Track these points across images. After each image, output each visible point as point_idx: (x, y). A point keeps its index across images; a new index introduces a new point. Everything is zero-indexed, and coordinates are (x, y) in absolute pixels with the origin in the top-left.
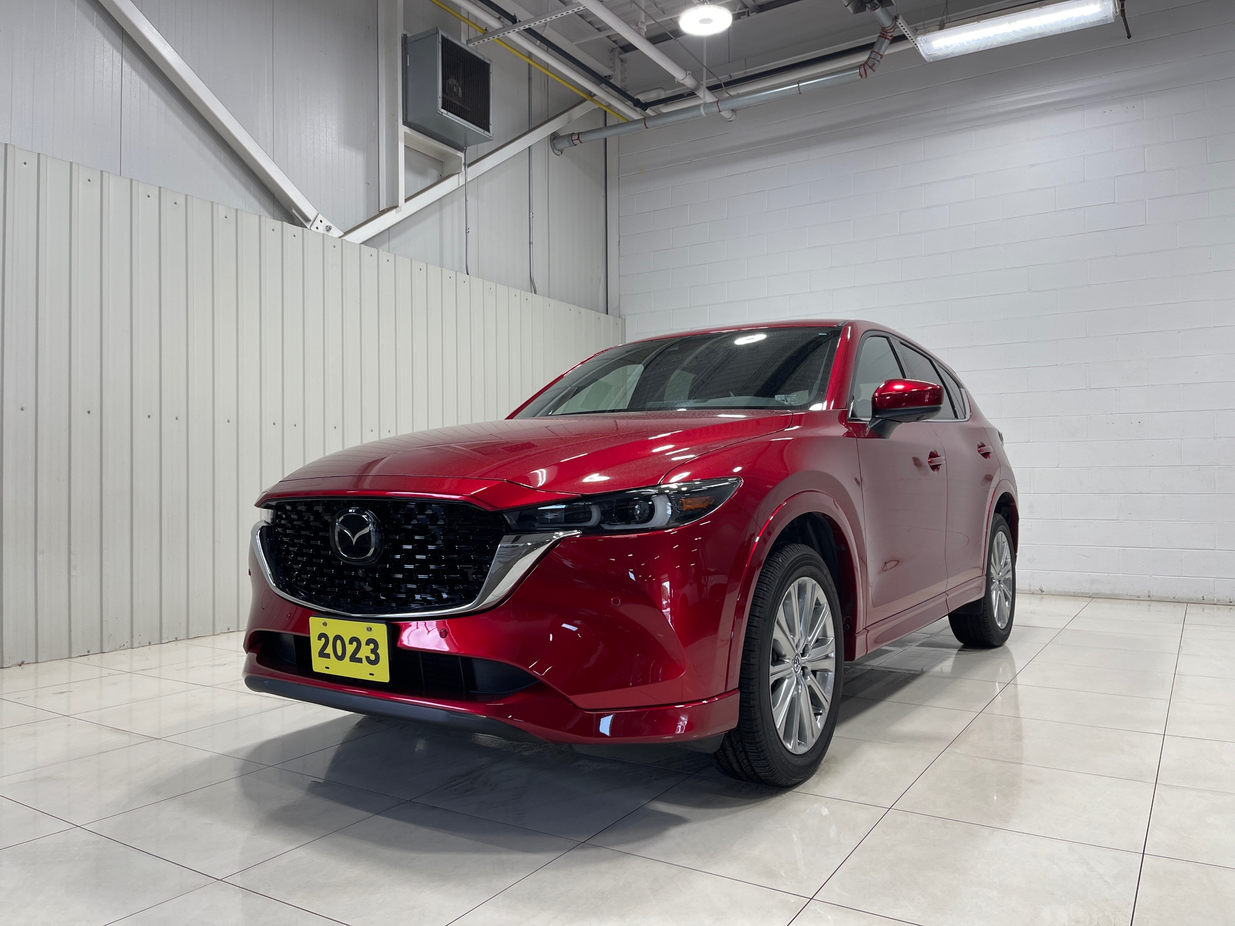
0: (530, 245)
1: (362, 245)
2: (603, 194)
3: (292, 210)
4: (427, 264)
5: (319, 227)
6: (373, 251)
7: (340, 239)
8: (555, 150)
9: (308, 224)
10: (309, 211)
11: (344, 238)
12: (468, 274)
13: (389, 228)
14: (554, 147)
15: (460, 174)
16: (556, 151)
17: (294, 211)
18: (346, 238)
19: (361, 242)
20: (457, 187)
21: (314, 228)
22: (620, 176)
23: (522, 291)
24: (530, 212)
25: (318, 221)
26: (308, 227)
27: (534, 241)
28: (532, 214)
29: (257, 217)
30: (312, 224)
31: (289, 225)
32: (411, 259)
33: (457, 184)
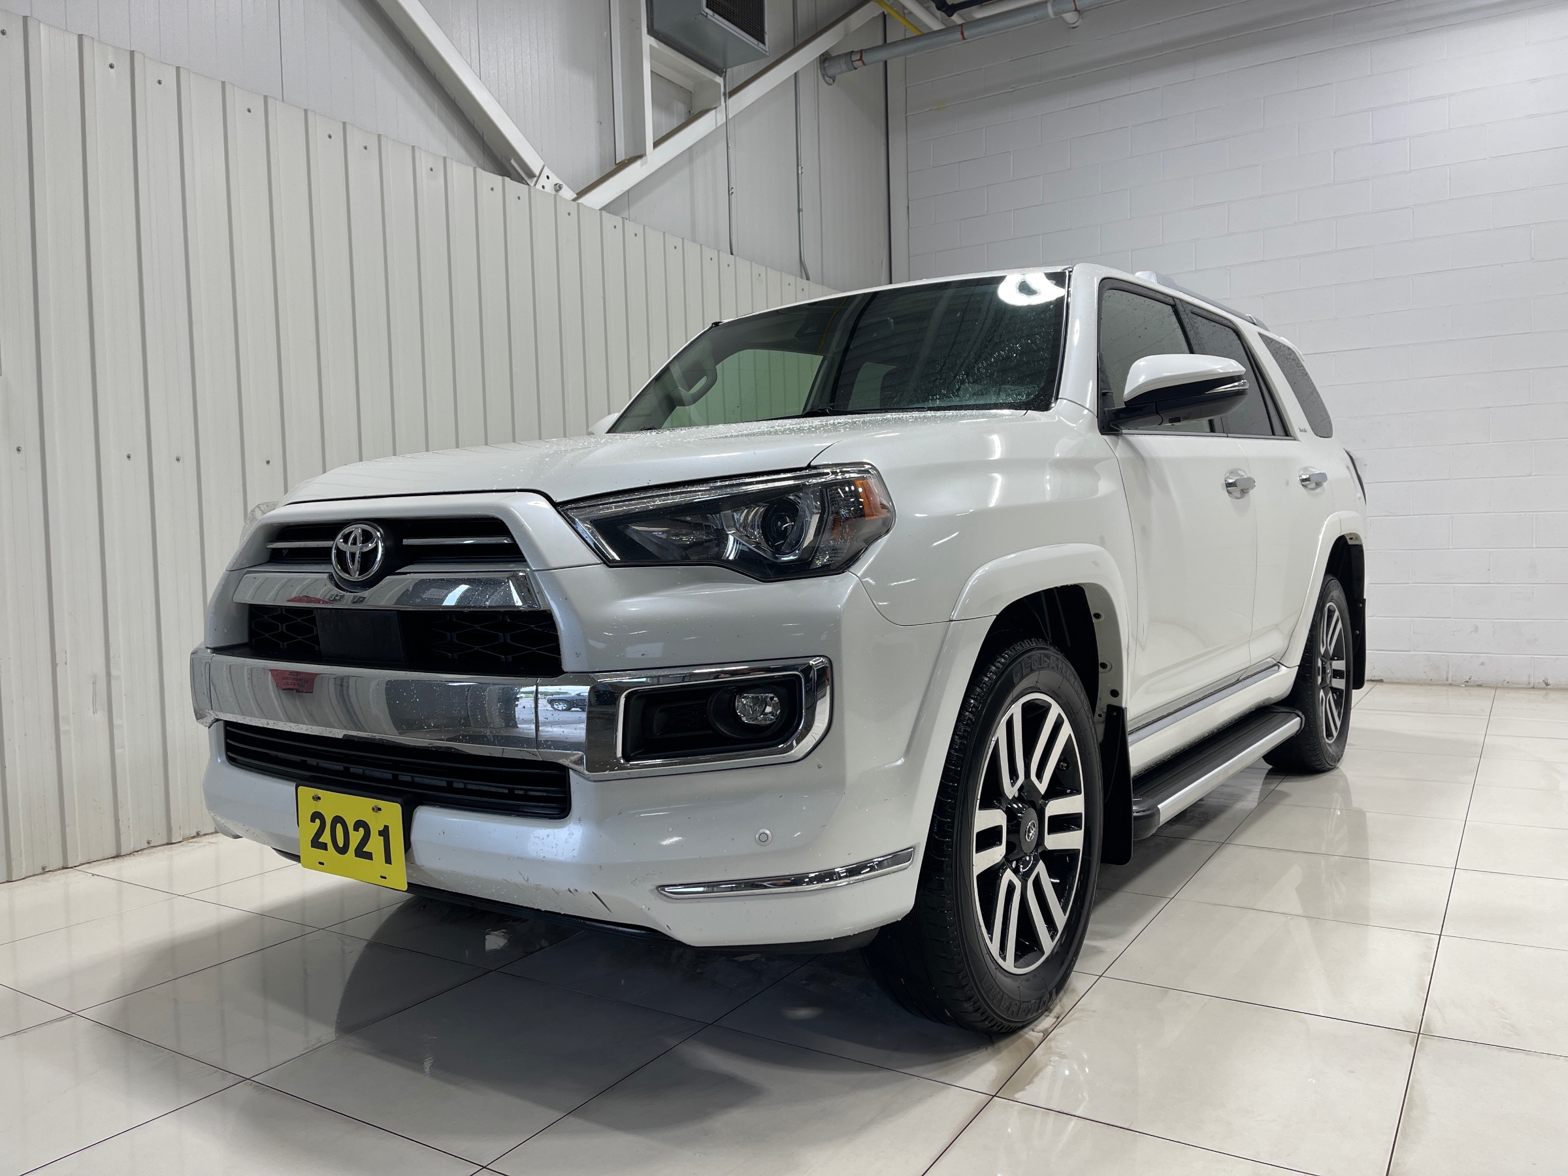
0: (799, 212)
1: (603, 212)
2: (884, 140)
3: (510, 160)
4: (683, 239)
5: (546, 183)
6: (618, 220)
7: (575, 204)
8: (826, 76)
9: (532, 181)
10: (534, 161)
11: (580, 201)
12: (732, 254)
13: (628, 190)
14: (824, 73)
15: (718, 109)
16: (827, 79)
17: (513, 162)
18: (582, 201)
19: (600, 207)
20: (714, 128)
21: (539, 186)
22: (908, 114)
23: (798, 279)
24: (798, 166)
25: (543, 177)
26: (532, 185)
27: (803, 206)
28: (802, 168)
29: (471, 169)
30: (537, 180)
31: (510, 181)
32: (664, 233)
33: (714, 123)
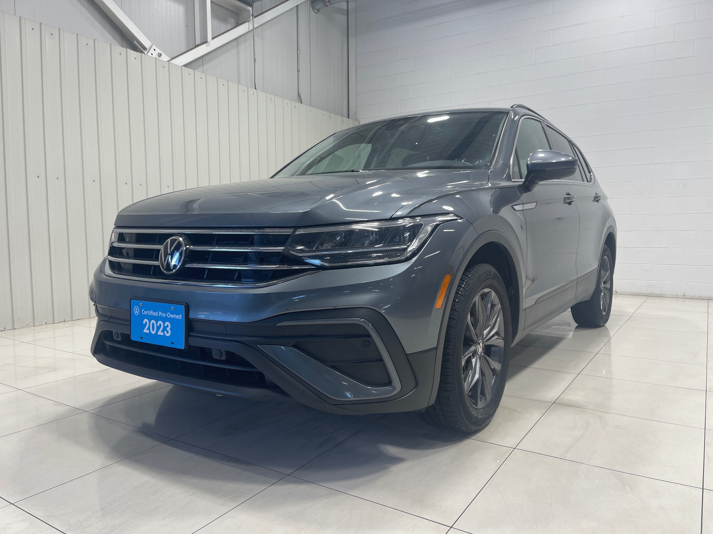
0: (298, 72)
1: (183, 67)
2: (346, 40)
3: (134, 41)
4: (228, 81)
5: (154, 53)
6: (191, 71)
7: (168, 62)
8: (314, 9)
9: (146, 51)
10: (146, 42)
11: (171, 61)
12: (256, 89)
13: (202, 57)
14: (313, 8)
15: (250, 22)
16: (315, 11)
17: (135, 42)
18: (172, 61)
19: (183, 65)
20: (247, 31)
21: (149, 54)
22: (357, 28)
23: (292, 102)
24: (298, 51)
25: (152, 50)
26: (146, 53)
27: (300, 69)
28: (299, 51)
29: (109, 45)
30: (148, 52)
31: (132, 51)
32: (217, 78)
33: (248, 29)
